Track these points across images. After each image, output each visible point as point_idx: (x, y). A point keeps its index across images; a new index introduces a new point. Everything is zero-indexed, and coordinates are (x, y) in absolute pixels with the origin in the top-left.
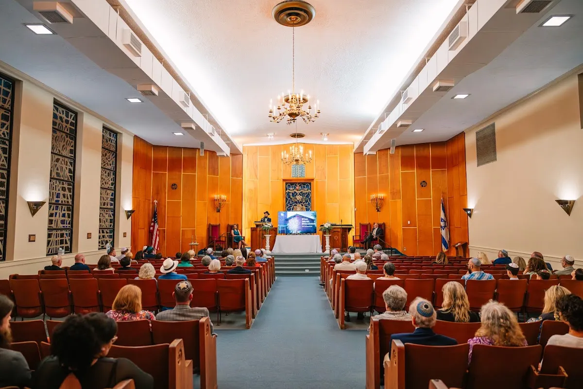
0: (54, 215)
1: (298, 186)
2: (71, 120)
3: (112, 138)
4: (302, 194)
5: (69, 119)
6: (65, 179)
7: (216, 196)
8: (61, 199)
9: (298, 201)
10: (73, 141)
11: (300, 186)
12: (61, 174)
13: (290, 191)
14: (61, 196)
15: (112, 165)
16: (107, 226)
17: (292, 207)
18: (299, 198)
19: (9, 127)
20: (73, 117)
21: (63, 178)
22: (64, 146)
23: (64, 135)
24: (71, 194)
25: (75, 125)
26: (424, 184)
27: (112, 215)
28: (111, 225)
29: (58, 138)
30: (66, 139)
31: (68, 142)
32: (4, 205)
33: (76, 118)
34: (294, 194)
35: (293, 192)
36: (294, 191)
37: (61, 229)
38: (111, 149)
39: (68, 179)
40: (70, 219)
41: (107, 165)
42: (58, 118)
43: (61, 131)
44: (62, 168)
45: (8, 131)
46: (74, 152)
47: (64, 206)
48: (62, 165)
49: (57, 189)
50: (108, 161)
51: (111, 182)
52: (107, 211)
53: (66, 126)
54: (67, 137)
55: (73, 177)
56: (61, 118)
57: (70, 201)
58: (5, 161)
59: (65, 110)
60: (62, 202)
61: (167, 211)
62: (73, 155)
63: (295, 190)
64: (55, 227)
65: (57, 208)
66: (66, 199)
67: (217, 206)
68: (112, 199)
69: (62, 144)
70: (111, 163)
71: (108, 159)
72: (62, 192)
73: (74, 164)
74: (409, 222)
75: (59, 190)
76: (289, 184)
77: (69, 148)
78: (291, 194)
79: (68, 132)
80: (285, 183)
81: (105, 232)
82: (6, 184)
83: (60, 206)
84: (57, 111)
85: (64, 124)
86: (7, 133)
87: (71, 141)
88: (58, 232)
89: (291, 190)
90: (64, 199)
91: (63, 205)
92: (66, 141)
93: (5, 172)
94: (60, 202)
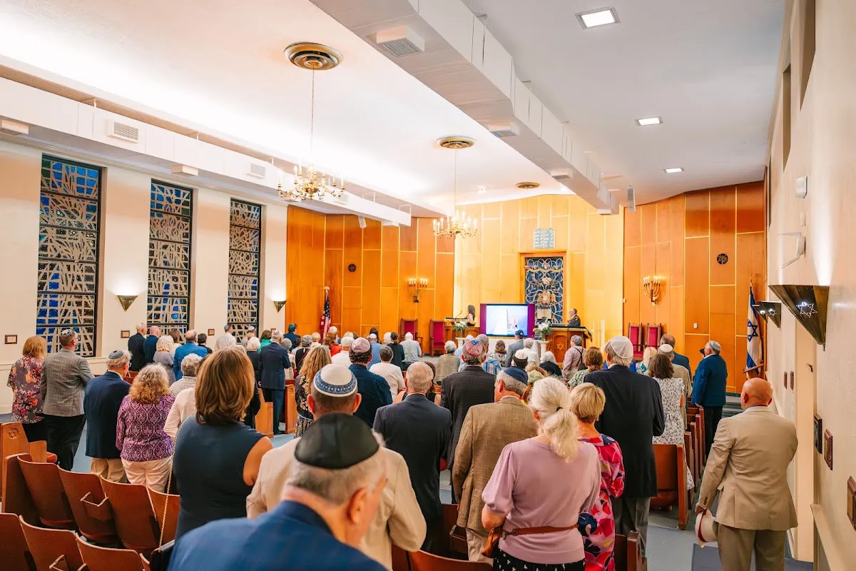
0: (162, 309)
1: (545, 262)
2: (183, 199)
3: (252, 212)
4: (550, 275)
5: (181, 198)
6: (177, 267)
7: (412, 280)
8: (171, 290)
9: (544, 285)
10: (188, 224)
11: (547, 262)
12: (171, 262)
13: (532, 270)
14: (172, 287)
15: (253, 246)
16: (246, 320)
17: (535, 295)
18: (546, 281)
19: (96, 218)
20: (186, 195)
21: (174, 267)
22: (173, 230)
23: (174, 217)
24: (187, 284)
25: (190, 204)
26: (722, 259)
27: (254, 307)
28: (252, 320)
29: (164, 222)
30: (177, 222)
31: (181, 225)
32: (94, 300)
33: (191, 196)
34: (538, 276)
35: (536, 271)
36: (538, 270)
37: (173, 325)
38: (252, 226)
39: (181, 266)
40: (185, 313)
41: (244, 246)
42: (165, 198)
43: (170, 214)
44: (171, 256)
45: (96, 222)
46: (188, 235)
47: (175, 299)
48: (171, 252)
49: (166, 279)
50: (245, 242)
51: (251, 266)
52: (246, 302)
53: (177, 207)
54: (178, 219)
55: (188, 265)
56: (169, 199)
57: (185, 292)
58: (92, 254)
59: (174, 189)
60: (173, 293)
61: (343, 301)
62: (188, 239)
63: (540, 269)
64: (164, 322)
65: (165, 301)
66: (178, 290)
67: (414, 294)
68: (253, 288)
69: (170, 229)
70: (252, 242)
71: (247, 239)
72: (172, 283)
73: (189, 249)
74: (695, 326)
75: (168, 280)
76: (531, 259)
77: (181, 232)
78: (534, 275)
79: (180, 213)
80: (523, 258)
81: (244, 328)
82: (94, 278)
83: (170, 299)
84: (163, 192)
85: (174, 205)
86: (95, 225)
87: (184, 223)
88: (168, 328)
89: (535, 268)
90: (175, 291)
91: (176, 297)
92: (177, 224)
93: (93, 266)
94: (170, 294)
